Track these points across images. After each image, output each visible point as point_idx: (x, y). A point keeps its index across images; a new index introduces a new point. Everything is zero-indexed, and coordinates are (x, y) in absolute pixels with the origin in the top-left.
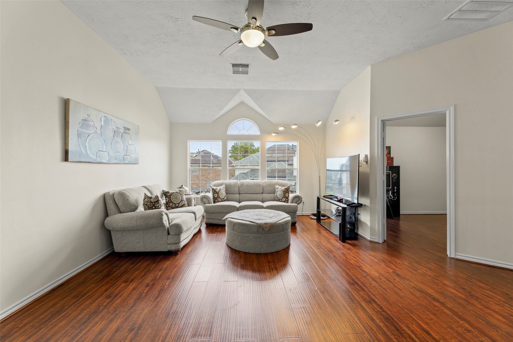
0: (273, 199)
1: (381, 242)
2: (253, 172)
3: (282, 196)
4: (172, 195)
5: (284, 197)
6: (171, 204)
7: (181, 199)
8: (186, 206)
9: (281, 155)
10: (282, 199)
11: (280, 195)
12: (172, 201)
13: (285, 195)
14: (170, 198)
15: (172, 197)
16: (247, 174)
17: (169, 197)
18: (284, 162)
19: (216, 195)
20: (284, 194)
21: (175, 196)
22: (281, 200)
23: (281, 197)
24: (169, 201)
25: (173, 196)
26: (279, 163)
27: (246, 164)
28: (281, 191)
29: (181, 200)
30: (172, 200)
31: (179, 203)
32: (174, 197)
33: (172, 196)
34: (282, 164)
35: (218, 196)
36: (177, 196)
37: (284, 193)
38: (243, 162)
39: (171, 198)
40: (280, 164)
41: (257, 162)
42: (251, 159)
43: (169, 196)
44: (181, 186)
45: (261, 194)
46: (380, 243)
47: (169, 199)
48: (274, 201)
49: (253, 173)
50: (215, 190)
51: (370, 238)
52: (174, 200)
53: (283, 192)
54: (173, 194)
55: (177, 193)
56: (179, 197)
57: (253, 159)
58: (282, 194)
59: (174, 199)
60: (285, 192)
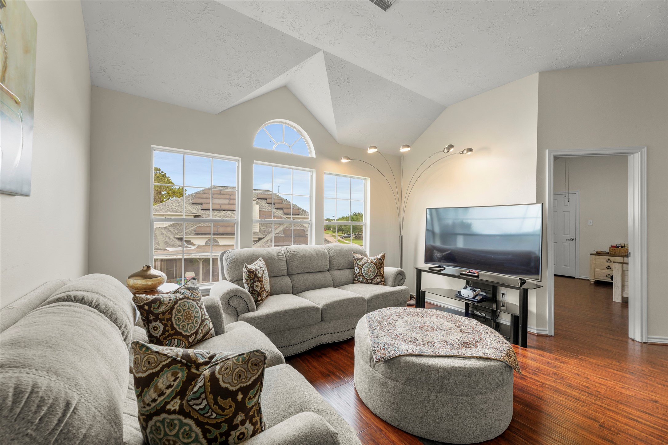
0: (351, 280)
1: (553, 334)
2: (180, 226)
3: (374, 273)
4: (174, 311)
5: (379, 275)
6: (176, 340)
7: (201, 316)
8: (212, 336)
9: (226, 201)
10: (374, 278)
11: (369, 271)
12: (178, 329)
13: (380, 271)
14: (170, 319)
15: (174, 315)
16: (168, 229)
17: (163, 319)
18: (232, 212)
19: (257, 286)
20: (377, 269)
21: (184, 310)
22: (370, 281)
23: (373, 275)
24: (167, 334)
25: (179, 311)
26: (224, 214)
27: (167, 212)
28: (371, 265)
29: (201, 318)
30: (175, 326)
31: (196, 333)
32: (182, 315)
33: (173, 313)
34: (229, 214)
35: (262, 287)
36: (188, 308)
37: (378, 267)
38: (159, 209)
39: (173, 319)
40: (226, 215)
41: (188, 210)
42: (175, 205)
43: (164, 313)
44: (145, 268)
45: (328, 272)
46: (552, 336)
47: (165, 325)
48: (353, 283)
49: (179, 228)
50: (254, 273)
51: (537, 330)
52: (183, 326)
53: (376, 266)
54: (176, 306)
55: (188, 299)
56: (197, 312)
57: (179, 205)
58: (374, 271)
59: (183, 321)
60: (379, 265)
